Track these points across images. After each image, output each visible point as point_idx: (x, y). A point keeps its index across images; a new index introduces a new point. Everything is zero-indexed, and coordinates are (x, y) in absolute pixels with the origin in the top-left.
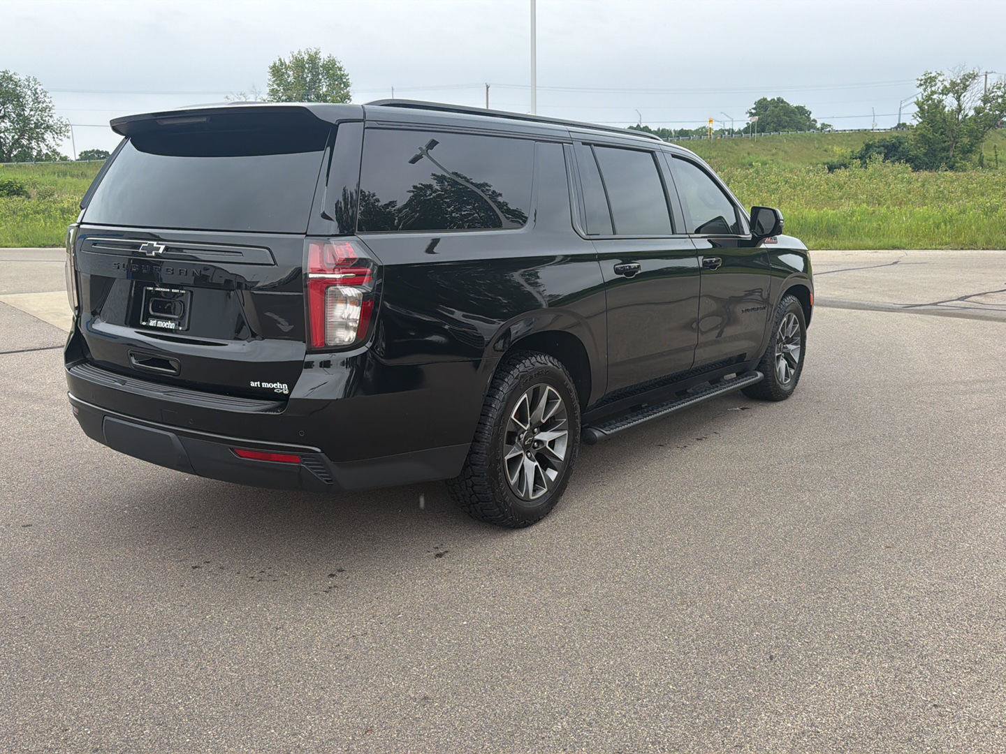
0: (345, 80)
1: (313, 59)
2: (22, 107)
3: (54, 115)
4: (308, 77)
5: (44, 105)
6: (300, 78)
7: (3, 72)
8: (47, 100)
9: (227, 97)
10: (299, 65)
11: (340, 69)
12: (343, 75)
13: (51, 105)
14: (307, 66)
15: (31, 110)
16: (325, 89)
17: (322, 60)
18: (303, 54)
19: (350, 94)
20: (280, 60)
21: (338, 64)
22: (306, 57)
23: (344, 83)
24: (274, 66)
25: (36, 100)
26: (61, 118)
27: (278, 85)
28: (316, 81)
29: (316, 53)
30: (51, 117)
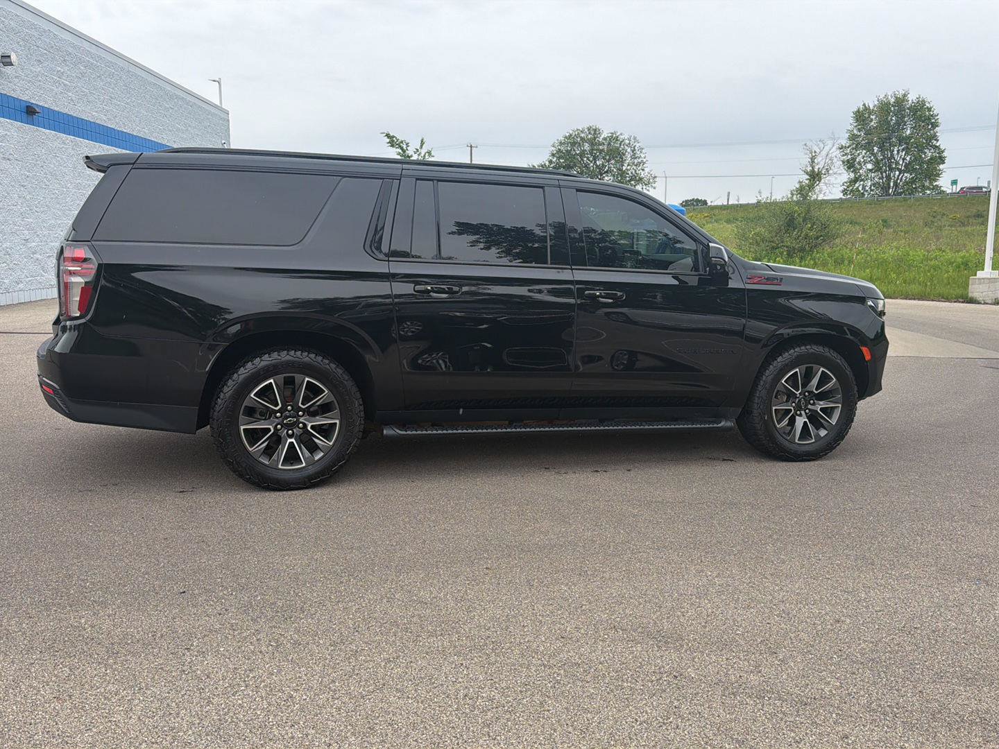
0: (933, 121)
1: (900, 102)
2: (622, 162)
3: (645, 169)
4: (892, 120)
5: (640, 160)
6: (884, 122)
7: (612, 133)
8: (643, 156)
9: (805, 145)
10: (884, 108)
11: (929, 109)
12: (932, 116)
13: (645, 160)
14: (892, 109)
15: (628, 165)
16: (908, 132)
17: (910, 102)
18: (890, 97)
19: (937, 134)
20: (864, 105)
21: (927, 105)
22: (892, 100)
23: (932, 124)
24: (858, 111)
25: (634, 157)
26: (651, 171)
27: (859, 130)
28: (901, 123)
29: (905, 95)
30: (643, 170)
